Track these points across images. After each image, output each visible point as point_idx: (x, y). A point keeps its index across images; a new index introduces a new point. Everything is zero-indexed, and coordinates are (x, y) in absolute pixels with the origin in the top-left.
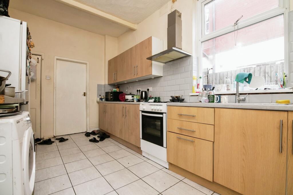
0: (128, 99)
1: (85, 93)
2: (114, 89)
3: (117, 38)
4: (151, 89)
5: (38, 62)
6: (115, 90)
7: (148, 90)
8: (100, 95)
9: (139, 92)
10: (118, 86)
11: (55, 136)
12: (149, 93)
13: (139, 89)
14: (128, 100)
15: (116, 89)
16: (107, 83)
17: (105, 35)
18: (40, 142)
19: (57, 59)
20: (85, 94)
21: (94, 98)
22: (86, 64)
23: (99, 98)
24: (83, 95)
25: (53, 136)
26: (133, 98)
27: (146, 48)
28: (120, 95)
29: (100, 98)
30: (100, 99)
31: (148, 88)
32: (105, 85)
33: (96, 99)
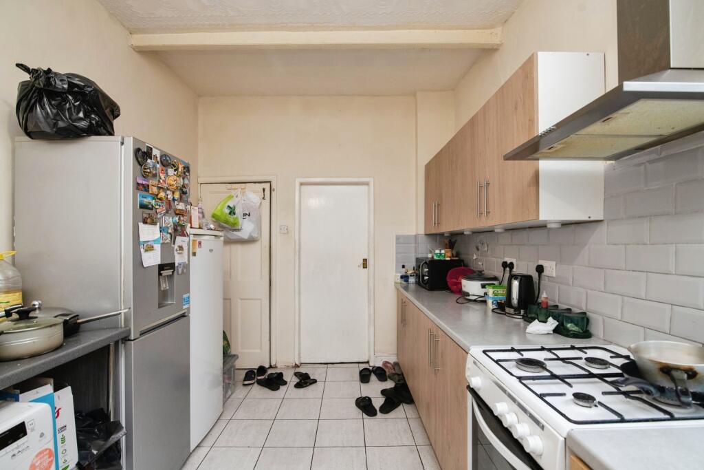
0: (468, 294)
1: (365, 260)
2: (437, 251)
3: (453, 90)
4: (550, 268)
5: (264, 198)
6: (441, 254)
7: (540, 269)
8: (403, 267)
9: (508, 269)
10: (450, 241)
11: (297, 363)
12: (542, 282)
13: (509, 261)
14: (468, 297)
15: (443, 252)
16: (422, 231)
17: (414, 95)
18: (262, 377)
19: (302, 184)
20: (365, 264)
21: (389, 274)
22: (367, 184)
23: (400, 275)
24: (362, 267)
25: (294, 364)
26: (484, 290)
27: (516, 108)
28: (449, 272)
29: (403, 274)
30: (402, 277)
31: (541, 262)
32: (416, 237)
33: (394, 276)
